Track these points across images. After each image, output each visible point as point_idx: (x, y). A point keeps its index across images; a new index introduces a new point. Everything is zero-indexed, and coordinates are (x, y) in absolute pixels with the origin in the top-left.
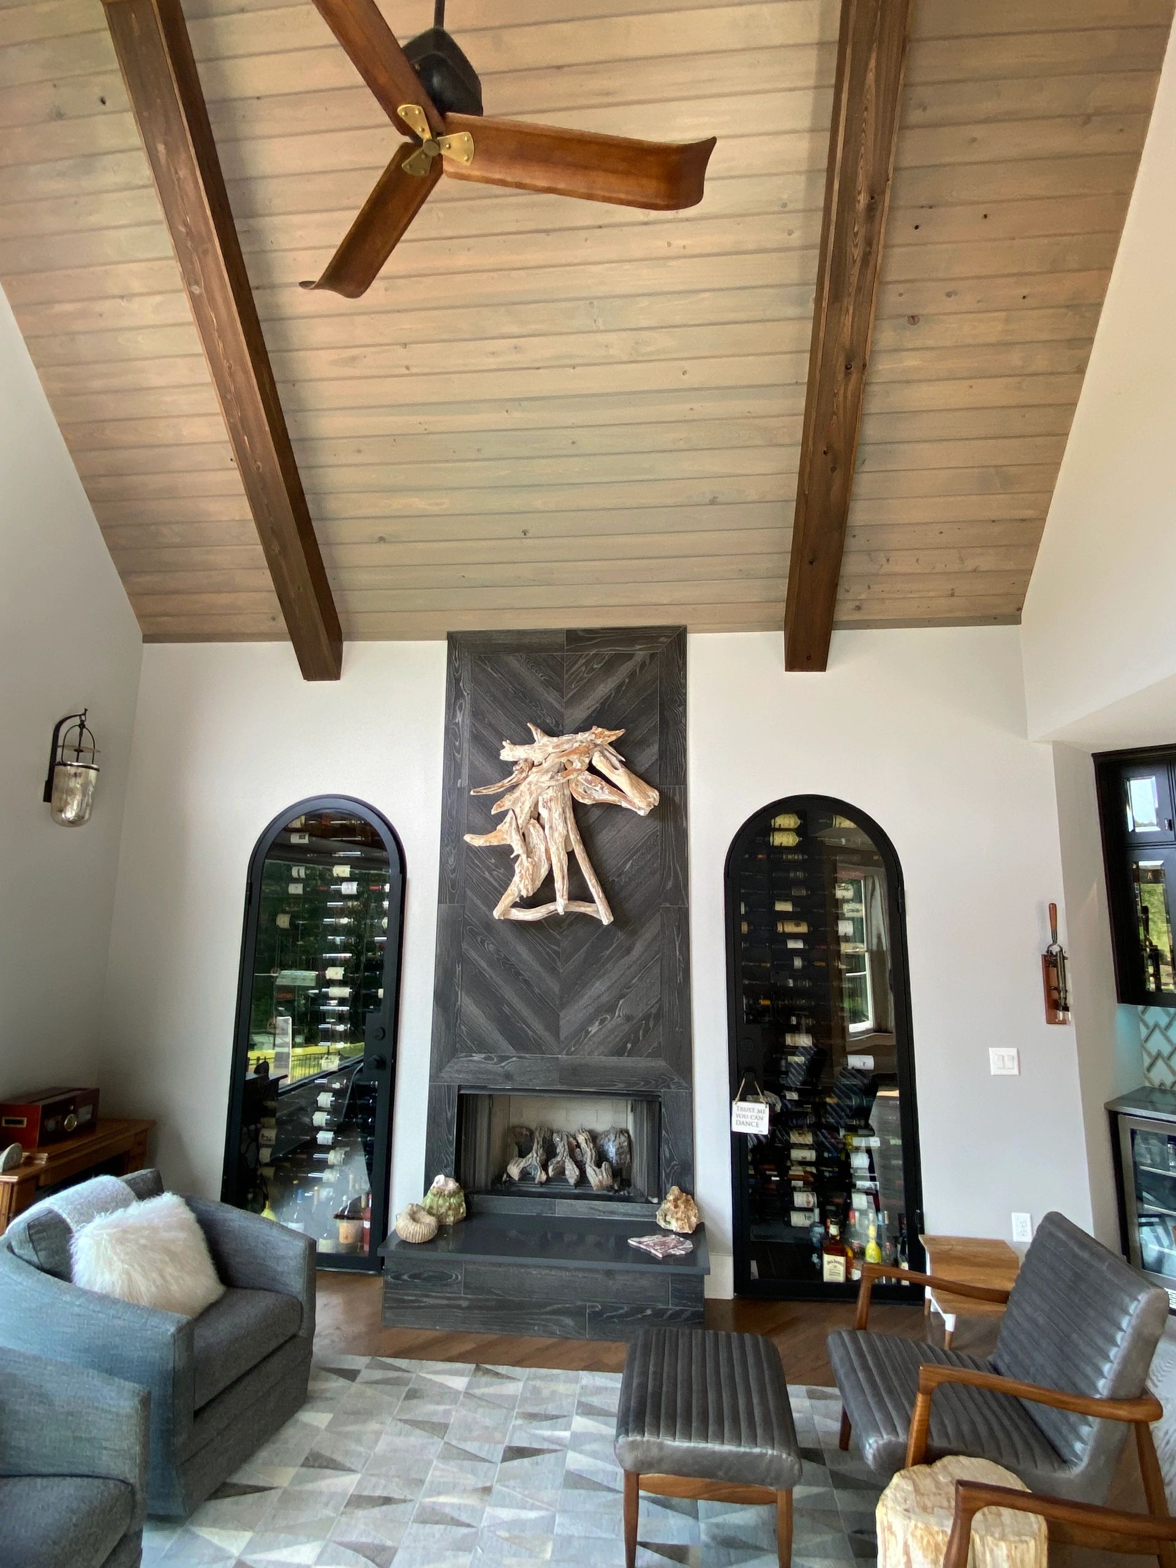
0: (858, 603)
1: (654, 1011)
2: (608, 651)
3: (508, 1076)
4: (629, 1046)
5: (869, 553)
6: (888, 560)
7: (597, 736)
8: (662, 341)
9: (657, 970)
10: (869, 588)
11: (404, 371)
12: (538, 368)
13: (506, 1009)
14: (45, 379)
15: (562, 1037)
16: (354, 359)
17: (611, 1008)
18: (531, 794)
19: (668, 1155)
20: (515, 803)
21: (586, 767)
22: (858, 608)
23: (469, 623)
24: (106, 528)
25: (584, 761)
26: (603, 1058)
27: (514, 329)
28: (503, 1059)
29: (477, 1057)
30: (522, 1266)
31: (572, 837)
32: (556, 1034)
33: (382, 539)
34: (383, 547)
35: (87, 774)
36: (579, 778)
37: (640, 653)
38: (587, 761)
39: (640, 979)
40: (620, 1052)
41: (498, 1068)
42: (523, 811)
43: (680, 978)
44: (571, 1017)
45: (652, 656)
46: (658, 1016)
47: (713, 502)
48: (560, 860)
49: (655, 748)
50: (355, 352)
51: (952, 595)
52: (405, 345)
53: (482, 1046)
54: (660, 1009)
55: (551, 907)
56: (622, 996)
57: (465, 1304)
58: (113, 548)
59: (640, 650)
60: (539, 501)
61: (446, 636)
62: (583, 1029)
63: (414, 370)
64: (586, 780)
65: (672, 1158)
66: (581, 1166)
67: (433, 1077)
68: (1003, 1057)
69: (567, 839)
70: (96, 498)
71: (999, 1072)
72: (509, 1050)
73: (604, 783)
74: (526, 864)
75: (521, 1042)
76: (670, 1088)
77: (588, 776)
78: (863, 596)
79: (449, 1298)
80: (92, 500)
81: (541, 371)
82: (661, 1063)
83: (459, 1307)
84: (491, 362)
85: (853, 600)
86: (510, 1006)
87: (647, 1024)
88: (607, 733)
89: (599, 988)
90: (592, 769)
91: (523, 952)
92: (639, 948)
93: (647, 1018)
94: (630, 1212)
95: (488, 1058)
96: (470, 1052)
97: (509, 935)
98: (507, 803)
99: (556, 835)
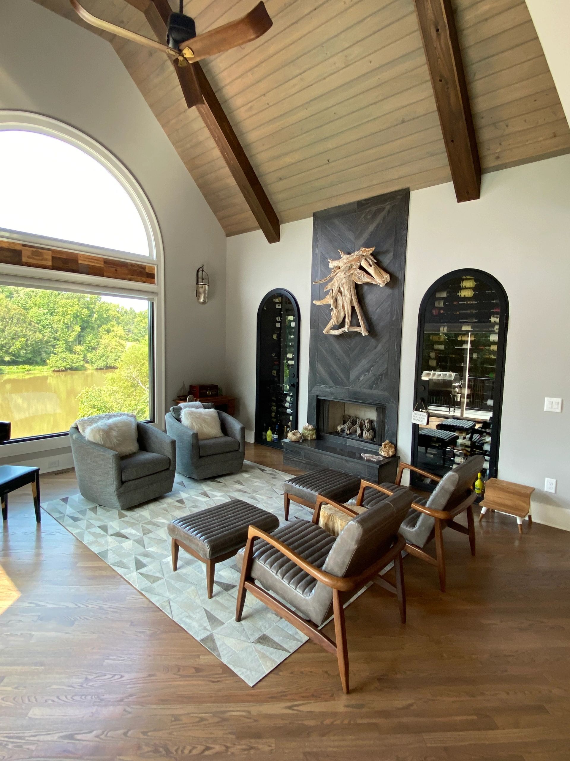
0: (497, 155)
1: (384, 372)
2: (374, 208)
3: (332, 394)
4: (374, 386)
5: (494, 124)
6: (507, 126)
7: (364, 252)
8: (357, 51)
9: (386, 355)
10: (501, 144)
11: (268, 106)
12: (312, 85)
13: (332, 369)
14: (176, 148)
15: (350, 381)
16: (251, 108)
17: (368, 371)
18: (338, 281)
19: (387, 429)
20: (332, 286)
21: (358, 267)
22: (498, 158)
23: (321, 207)
24: (206, 196)
25: (357, 264)
26: (364, 390)
27: (298, 71)
28: (331, 387)
29: (322, 386)
30: (322, 454)
31: (353, 299)
32: (349, 379)
33: (281, 179)
34: (281, 183)
35: (205, 287)
36: (355, 272)
37: (388, 206)
38: (359, 264)
39: (380, 360)
40: (371, 387)
41: (328, 390)
42: (335, 290)
43: (396, 358)
44: (353, 374)
45: (393, 207)
46: (387, 374)
47: (403, 122)
48: (348, 309)
49: (391, 254)
50: (250, 104)
51: (555, 136)
52: (264, 95)
53: (324, 382)
54: (387, 372)
55: (343, 329)
56: (372, 366)
57: (304, 462)
58: (210, 204)
59: (388, 205)
60: (329, 145)
61: (312, 215)
62: (358, 378)
63: (270, 104)
64: (358, 273)
65: (389, 430)
66: (362, 431)
67: (309, 392)
68: (552, 402)
69: (352, 299)
70: (201, 187)
71: (549, 410)
72: (333, 384)
73: (365, 273)
74: (335, 311)
75: (337, 382)
76: (389, 403)
77: (359, 271)
78: (498, 150)
79: (299, 459)
80: (200, 188)
81: (313, 86)
82: (386, 394)
83: (303, 463)
84: (294, 90)
85: (494, 154)
86: (333, 368)
87: (382, 378)
88: (367, 250)
89: (364, 363)
90: (361, 268)
91: (337, 347)
92: (380, 346)
93: (382, 375)
94: (372, 448)
95: (326, 387)
96: (320, 384)
97: (332, 340)
98: (329, 287)
99: (347, 299)
